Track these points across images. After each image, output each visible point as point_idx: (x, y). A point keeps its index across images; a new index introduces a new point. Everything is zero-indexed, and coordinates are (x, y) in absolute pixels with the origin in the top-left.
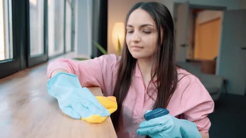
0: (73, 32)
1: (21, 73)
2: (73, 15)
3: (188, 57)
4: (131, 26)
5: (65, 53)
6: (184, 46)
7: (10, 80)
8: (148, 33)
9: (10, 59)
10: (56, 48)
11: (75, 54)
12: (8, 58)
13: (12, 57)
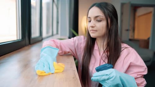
0: (58, 22)
1: (26, 48)
2: (58, 12)
3: (130, 38)
4: (89, 18)
5: (53, 35)
6: (127, 30)
7: (19, 52)
8: (100, 21)
9: (20, 39)
10: (47, 32)
11: (59, 36)
12: (18, 39)
13: (21, 38)
